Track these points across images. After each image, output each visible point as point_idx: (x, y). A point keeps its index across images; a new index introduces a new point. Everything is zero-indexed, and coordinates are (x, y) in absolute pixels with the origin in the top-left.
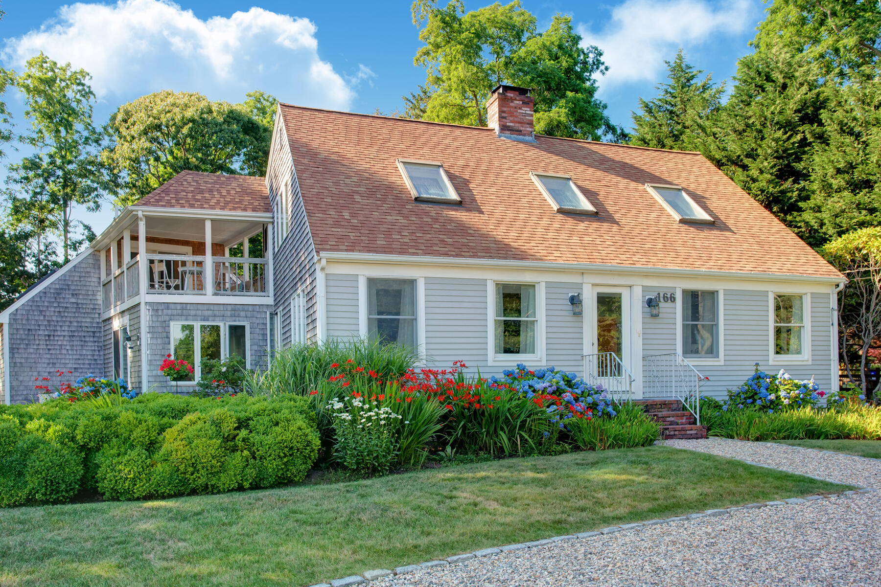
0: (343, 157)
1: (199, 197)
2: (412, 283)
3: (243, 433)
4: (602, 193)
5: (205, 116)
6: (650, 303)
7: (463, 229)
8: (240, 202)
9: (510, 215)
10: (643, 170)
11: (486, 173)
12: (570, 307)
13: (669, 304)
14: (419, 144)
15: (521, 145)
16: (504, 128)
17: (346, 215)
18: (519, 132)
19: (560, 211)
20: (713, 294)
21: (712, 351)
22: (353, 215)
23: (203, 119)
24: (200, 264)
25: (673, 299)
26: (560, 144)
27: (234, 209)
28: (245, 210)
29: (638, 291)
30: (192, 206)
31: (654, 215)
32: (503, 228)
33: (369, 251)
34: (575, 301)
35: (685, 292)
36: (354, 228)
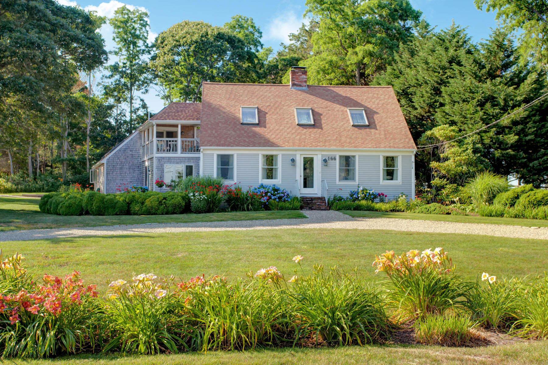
0: (221, 106)
1: (176, 114)
2: (232, 155)
3: (164, 201)
4: (324, 114)
5: (203, 39)
6: (325, 161)
7: (255, 134)
8: (192, 116)
9: (277, 127)
10: (353, 100)
11: (275, 109)
12: (290, 162)
13: (333, 161)
14: (253, 96)
15: (299, 92)
16: (293, 85)
17: (214, 132)
18: (300, 86)
19: (298, 125)
20: (354, 157)
21: (353, 179)
22: (216, 132)
23: (202, 41)
24: (176, 141)
25: (335, 159)
26: (319, 89)
27: (190, 119)
28: (193, 119)
29: (320, 157)
30: (173, 119)
31: (342, 123)
32: (270, 134)
33: (217, 146)
34: (293, 161)
35: (340, 156)
36: (215, 137)
